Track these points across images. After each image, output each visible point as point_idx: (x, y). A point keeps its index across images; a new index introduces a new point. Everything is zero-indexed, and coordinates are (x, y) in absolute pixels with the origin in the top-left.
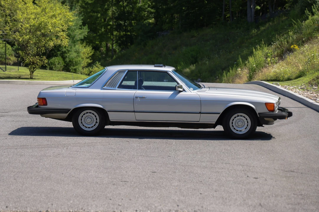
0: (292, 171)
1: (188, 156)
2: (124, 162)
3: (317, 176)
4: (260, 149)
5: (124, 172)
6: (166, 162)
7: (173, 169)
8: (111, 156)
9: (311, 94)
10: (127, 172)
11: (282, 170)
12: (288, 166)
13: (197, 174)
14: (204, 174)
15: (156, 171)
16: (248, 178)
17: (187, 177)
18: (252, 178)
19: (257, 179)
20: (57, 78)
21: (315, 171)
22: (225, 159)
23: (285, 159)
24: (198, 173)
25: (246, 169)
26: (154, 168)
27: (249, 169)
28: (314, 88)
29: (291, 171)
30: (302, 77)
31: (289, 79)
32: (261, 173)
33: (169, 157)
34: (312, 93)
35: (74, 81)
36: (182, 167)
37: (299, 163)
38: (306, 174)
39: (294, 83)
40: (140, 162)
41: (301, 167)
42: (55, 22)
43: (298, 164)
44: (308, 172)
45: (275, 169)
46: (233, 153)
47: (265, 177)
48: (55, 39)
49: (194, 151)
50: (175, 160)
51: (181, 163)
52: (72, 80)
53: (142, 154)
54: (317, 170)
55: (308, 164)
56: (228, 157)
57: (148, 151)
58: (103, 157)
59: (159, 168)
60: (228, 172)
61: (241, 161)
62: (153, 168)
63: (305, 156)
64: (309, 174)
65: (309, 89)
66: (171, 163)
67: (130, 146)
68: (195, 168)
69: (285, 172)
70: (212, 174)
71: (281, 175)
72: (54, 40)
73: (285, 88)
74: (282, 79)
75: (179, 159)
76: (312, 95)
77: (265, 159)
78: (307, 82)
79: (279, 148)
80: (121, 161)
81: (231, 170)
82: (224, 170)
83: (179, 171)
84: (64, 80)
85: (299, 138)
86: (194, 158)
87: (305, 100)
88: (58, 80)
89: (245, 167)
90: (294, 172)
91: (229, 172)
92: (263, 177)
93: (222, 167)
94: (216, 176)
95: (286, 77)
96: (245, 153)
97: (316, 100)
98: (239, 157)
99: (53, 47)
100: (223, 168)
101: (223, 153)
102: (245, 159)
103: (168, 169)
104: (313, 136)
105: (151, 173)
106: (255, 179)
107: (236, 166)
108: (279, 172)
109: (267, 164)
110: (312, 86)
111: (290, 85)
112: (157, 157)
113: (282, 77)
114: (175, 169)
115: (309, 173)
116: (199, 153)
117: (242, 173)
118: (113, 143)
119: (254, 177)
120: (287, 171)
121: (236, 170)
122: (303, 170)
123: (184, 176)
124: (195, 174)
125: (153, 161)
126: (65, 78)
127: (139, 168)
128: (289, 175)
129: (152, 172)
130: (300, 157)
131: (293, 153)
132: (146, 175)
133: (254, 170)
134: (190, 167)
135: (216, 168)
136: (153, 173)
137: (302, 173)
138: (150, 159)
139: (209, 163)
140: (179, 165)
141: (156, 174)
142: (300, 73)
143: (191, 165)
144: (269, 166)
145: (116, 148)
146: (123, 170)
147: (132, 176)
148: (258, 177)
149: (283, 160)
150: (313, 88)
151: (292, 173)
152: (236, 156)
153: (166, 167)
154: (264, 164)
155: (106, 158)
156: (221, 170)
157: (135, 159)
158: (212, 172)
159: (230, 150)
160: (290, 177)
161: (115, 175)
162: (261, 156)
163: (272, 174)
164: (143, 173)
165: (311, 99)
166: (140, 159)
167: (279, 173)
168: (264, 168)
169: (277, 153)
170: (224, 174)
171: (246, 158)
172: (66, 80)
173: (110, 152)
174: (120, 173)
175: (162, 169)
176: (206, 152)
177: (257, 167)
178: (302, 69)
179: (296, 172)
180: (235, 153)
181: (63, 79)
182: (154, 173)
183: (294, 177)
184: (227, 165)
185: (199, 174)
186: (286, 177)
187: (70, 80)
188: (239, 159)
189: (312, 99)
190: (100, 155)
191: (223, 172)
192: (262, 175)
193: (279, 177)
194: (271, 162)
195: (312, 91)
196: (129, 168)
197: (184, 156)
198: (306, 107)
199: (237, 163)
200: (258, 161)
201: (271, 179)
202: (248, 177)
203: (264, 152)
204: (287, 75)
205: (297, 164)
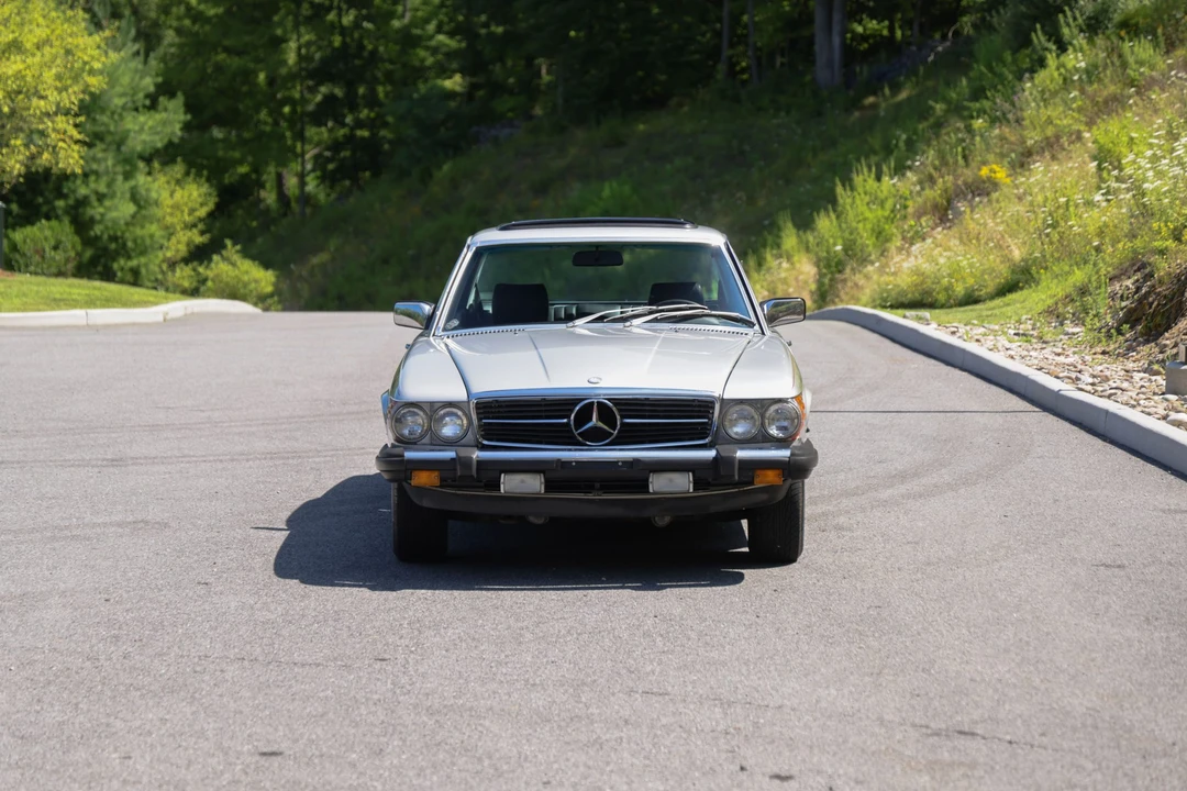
0: (967, 730)
1: (474, 653)
2: (142, 696)
3: (1086, 757)
4: (820, 610)
5: (114, 756)
6: (353, 693)
7: (377, 731)
8: (88, 663)
9: (1059, 355)
10: (130, 758)
11: (914, 725)
12: (944, 701)
13: (490, 758)
14: (526, 759)
15: (283, 746)
16: (743, 776)
17: (435, 778)
18: (764, 774)
19: (785, 784)
20: (17, 301)
21: (1074, 730)
22: (649, 669)
23: (933, 662)
24: (497, 755)
25: (741, 725)
26: (281, 728)
27: (756, 724)
28: (1071, 330)
29: (961, 732)
30: (1022, 289)
31: (970, 300)
32: (811, 747)
33: (378, 665)
34: (1060, 350)
35: (89, 311)
36: (425, 718)
37: (999, 686)
38: (1032, 746)
39: (990, 313)
40: (221, 696)
41: (1007, 707)
42: (20, 71)
43: (996, 690)
44: (1043, 734)
45: (881, 721)
46: (693, 635)
47: (830, 771)
48: (19, 142)
49: (509, 628)
50: (404, 680)
51: (427, 694)
52: (81, 308)
53: (248, 647)
54: (1084, 725)
55: (1043, 687)
56: (664, 658)
57: (285, 632)
58: (42, 673)
59: (305, 725)
60: (648, 746)
61: (724, 677)
62: (276, 730)
63: (1028, 643)
64: (1045, 748)
65: (1048, 337)
66: (376, 697)
67: (207, 607)
68: (487, 723)
69: (932, 740)
70: (568, 760)
71: (908, 753)
72: (15, 146)
73: (953, 333)
74: (942, 297)
75: (424, 675)
76: (1061, 359)
77: (840, 662)
78: (1040, 308)
79: (910, 607)
80: (127, 691)
81: (668, 729)
82: (632, 733)
83: (404, 741)
84: (46, 307)
85: (1003, 551)
86: (499, 663)
87: (1034, 383)
88: (19, 310)
89: (739, 710)
90: (973, 734)
91: (654, 745)
92: (819, 772)
93: (626, 713)
94: (582, 769)
95: (960, 290)
96: (746, 635)
97: (1078, 379)
98: (715, 654)
99: (19, 175)
100: (626, 722)
101: (646, 634)
102: (744, 671)
103: (353, 731)
104: (1065, 541)
105: (258, 758)
106: (777, 782)
107: (692, 707)
108: (899, 736)
109: (846, 691)
110: (1062, 324)
111: (975, 322)
112: (318, 665)
113: (946, 289)
114: (384, 736)
115: (1045, 740)
116: (529, 636)
117: (719, 751)
118: (125, 596)
119: (776, 770)
120: (937, 734)
121: (689, 732)
122: (1019, 722)
123: (421, 772)
124: (480, 760)
125: (290, 687)
126: (55, 300)
127: (202, 734)
128: (946, 754)
129: (264, 754)
130: (1007, 651)
131: (972, 630)
132: (222, 773)
133: (777, 728)
134: (466, 715)
135: (592, 723)
136: (263, 761)
137: (1010, 742)
138: (280, 678)
139: (566, 691)
140: (416, 706)
141: (276, 761)
142: (1013, 272)
143: (471, 709)
144: (856, 705)
145: (133, 619)
146: (111, 748)
147: (145, 780)
148: (794, 771)
149: (923, 670)
150: (1067, 334)
151: (961, 742)
152: (701, 651)
153: (347, 722)
154: (833, 692)
155: (58, 677)
156: (617, 734)
157: (207, 678)
158: (568, 743)
159: (682, 618)
160: (952, 765)
161: (55, 777)
162: (822, 647)
163: (863, 751)
164: (210, 760)
165: (1057, 377)
166: (228, 676)
167: (899, 742)
168: (830, 717)
169: (900, 633)
170: (625, 755)
171: (746, 663)
172: (53, 309)
173: (94, 641)
174: (89, 765)
175: (319, 731)
176: (563, 632)
177: (793, 710)
178: (1023, 260)
179: (984, 738)
180: (701, 634)
181: (45, 304)
182: (274, 758)
183: (973, 765)
184: (655, 698)
185: (499, 759)
186: (932, 766)
187: (75, 307)
188: (713, 669)
189: (1061, 375)
190: (31, 663)
191: (624, 745)
192: (815, 760)
193: (898, 769)
194: (867, 679)
195: (1060, 344)
196: (150, 733)
197: (454, 657)
198: (1037, 409)
199: (701, 692)
200: (806, 676)
201: (857, 782)
202: (742, 769)
203: (840, 625)
204: (964, 282)
205: (990, 691)
